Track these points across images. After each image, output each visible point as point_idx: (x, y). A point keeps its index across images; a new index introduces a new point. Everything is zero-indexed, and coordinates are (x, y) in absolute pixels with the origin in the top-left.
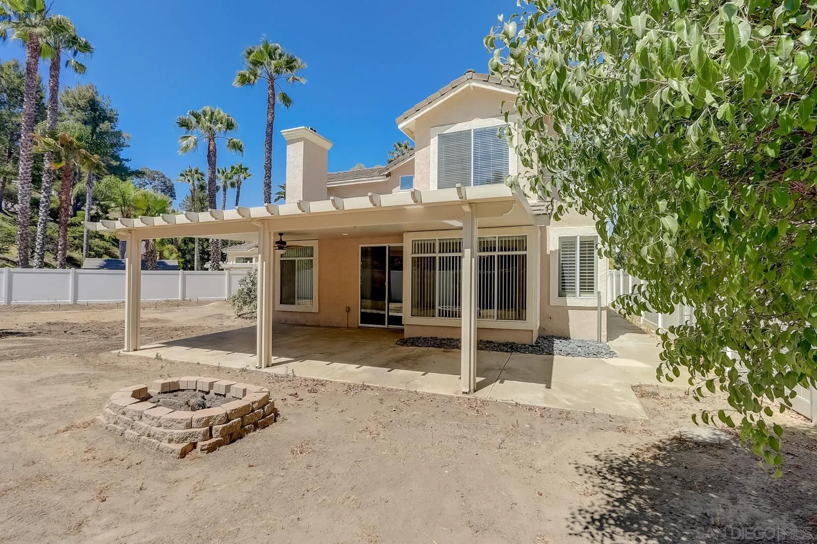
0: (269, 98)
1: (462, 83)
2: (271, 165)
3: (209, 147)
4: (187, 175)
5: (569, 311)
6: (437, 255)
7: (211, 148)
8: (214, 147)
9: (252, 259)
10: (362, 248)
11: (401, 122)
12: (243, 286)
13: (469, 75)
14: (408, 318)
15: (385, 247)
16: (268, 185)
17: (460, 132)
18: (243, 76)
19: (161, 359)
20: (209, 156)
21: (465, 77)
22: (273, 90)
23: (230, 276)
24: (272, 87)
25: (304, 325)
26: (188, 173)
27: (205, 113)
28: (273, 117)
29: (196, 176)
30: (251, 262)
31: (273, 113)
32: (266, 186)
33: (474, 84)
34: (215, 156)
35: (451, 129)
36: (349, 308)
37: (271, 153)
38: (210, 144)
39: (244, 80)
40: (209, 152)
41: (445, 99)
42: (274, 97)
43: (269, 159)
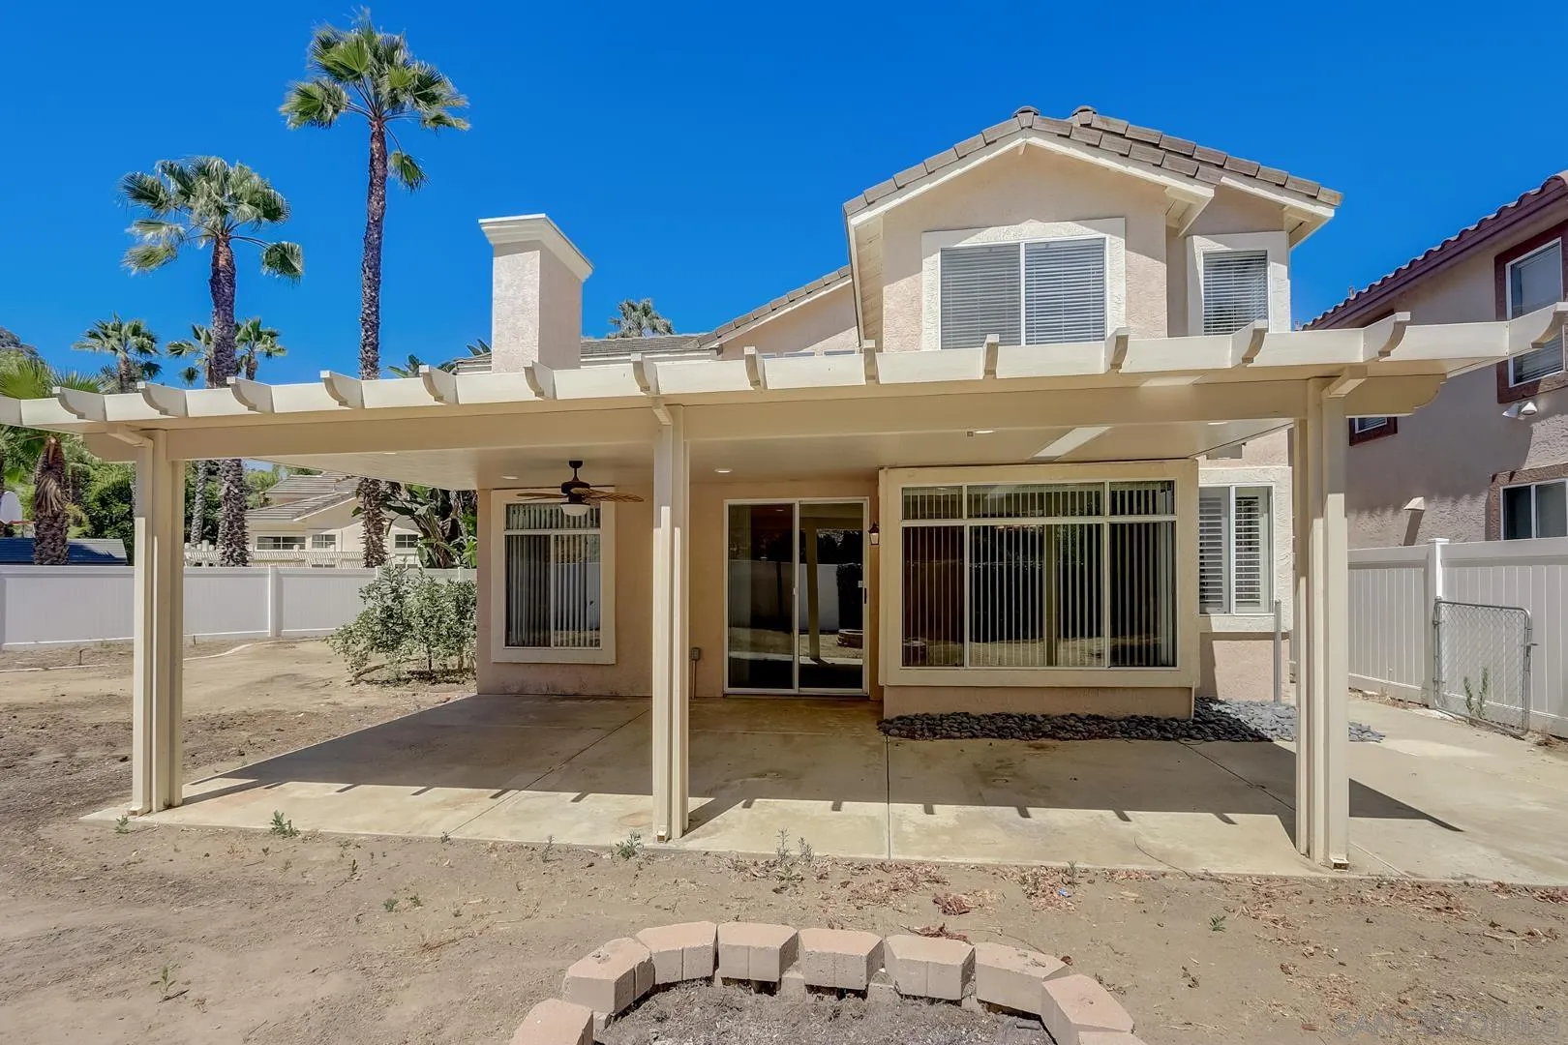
0: (372, 161)
1: (1012, 136)
2: (377, 318)
3: (216, 260)
4: (108, 337)
5: (1214, 642)
6: (967, 523)
7: (222, 262)
8: (230, 262)
9: (303, 539)
10: (729, 506)
11: (855, 213)
12: (370, 603)
13: (1026, 119)
14: (892, 670)
15: (790, 507)
16: (372, 365)
17: (990, 248)
18: (306, 95)
19: (293, 833)
20: (215, 282)
21: (1013, 124)
22: (383, 142)
23: (279, 578)
24: (380, 136)
25: (576, 696)
26: (110, 332)
27: (204, 171)
28: (383, 208)
29: (133, 340)
30: (302, 547)
31: (383, 198)
32: (365, 367)
33: (1036, 141)
34: (232, 285)
35: (973, 239)
36: (699, 650)
37: (376, 290)
38: (217, 253)
39: (311, 109)
40: (216, 272)
41: (968, 167)
42: (385, 159)
43: (374, 302)
